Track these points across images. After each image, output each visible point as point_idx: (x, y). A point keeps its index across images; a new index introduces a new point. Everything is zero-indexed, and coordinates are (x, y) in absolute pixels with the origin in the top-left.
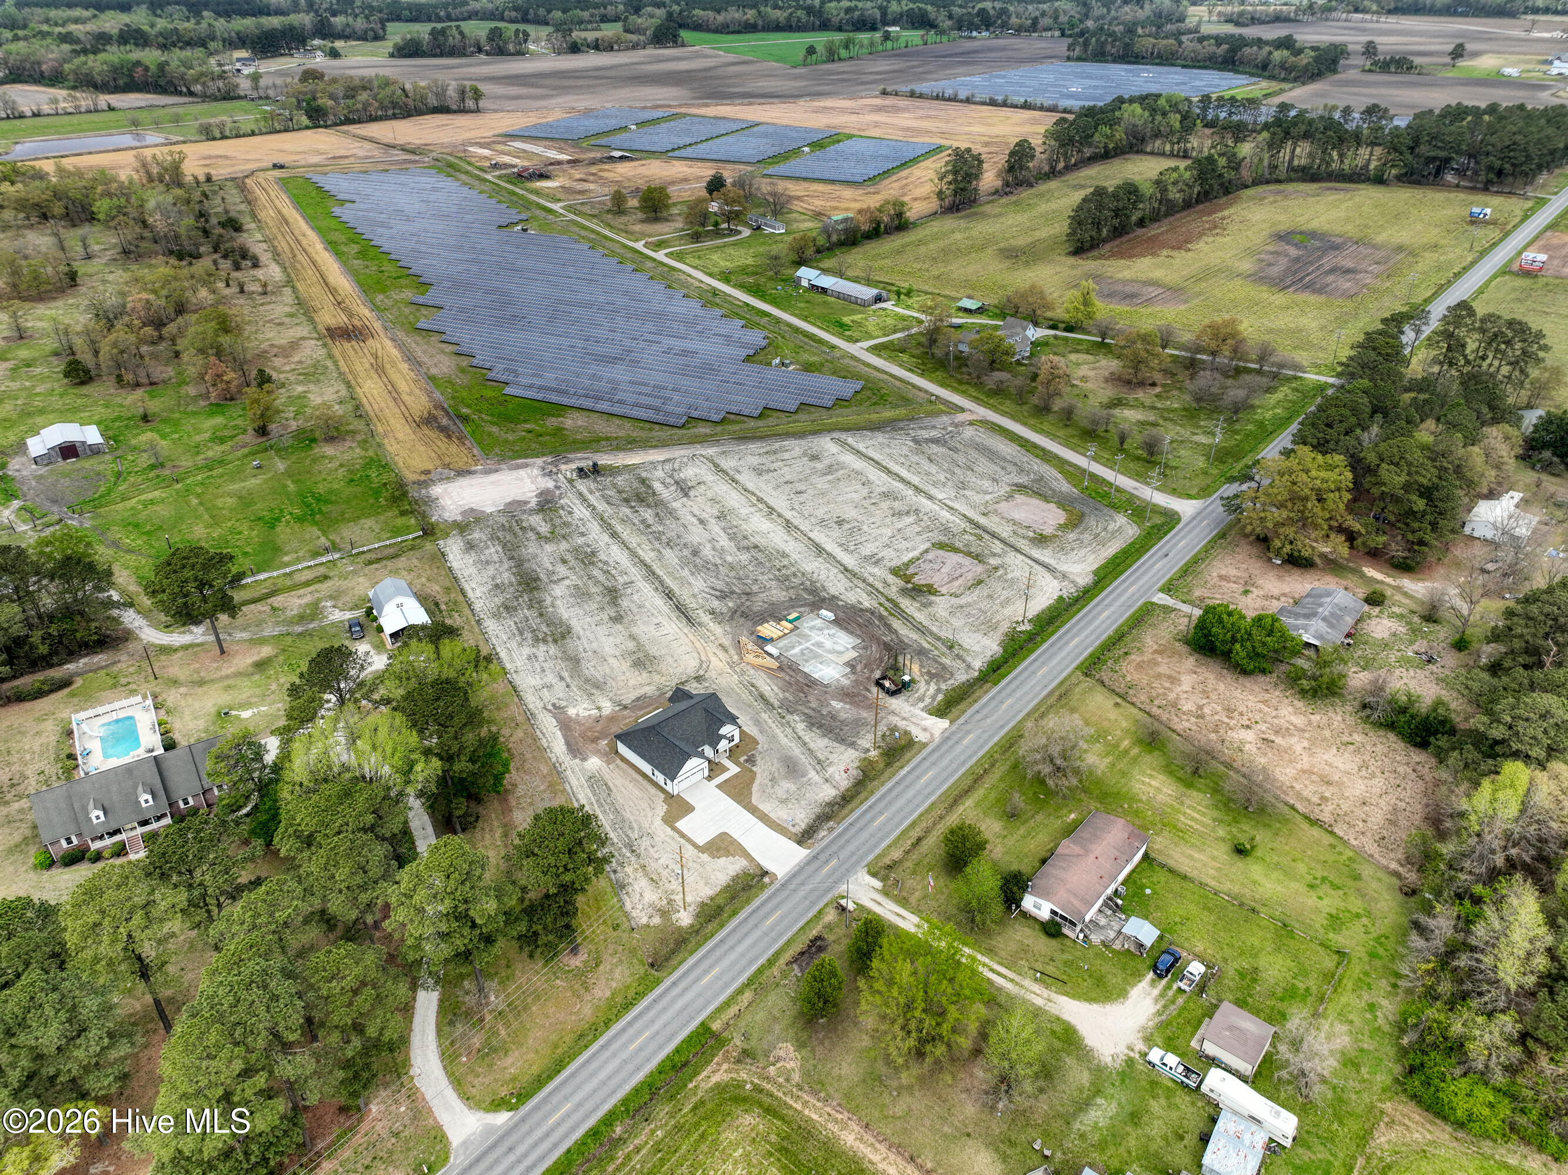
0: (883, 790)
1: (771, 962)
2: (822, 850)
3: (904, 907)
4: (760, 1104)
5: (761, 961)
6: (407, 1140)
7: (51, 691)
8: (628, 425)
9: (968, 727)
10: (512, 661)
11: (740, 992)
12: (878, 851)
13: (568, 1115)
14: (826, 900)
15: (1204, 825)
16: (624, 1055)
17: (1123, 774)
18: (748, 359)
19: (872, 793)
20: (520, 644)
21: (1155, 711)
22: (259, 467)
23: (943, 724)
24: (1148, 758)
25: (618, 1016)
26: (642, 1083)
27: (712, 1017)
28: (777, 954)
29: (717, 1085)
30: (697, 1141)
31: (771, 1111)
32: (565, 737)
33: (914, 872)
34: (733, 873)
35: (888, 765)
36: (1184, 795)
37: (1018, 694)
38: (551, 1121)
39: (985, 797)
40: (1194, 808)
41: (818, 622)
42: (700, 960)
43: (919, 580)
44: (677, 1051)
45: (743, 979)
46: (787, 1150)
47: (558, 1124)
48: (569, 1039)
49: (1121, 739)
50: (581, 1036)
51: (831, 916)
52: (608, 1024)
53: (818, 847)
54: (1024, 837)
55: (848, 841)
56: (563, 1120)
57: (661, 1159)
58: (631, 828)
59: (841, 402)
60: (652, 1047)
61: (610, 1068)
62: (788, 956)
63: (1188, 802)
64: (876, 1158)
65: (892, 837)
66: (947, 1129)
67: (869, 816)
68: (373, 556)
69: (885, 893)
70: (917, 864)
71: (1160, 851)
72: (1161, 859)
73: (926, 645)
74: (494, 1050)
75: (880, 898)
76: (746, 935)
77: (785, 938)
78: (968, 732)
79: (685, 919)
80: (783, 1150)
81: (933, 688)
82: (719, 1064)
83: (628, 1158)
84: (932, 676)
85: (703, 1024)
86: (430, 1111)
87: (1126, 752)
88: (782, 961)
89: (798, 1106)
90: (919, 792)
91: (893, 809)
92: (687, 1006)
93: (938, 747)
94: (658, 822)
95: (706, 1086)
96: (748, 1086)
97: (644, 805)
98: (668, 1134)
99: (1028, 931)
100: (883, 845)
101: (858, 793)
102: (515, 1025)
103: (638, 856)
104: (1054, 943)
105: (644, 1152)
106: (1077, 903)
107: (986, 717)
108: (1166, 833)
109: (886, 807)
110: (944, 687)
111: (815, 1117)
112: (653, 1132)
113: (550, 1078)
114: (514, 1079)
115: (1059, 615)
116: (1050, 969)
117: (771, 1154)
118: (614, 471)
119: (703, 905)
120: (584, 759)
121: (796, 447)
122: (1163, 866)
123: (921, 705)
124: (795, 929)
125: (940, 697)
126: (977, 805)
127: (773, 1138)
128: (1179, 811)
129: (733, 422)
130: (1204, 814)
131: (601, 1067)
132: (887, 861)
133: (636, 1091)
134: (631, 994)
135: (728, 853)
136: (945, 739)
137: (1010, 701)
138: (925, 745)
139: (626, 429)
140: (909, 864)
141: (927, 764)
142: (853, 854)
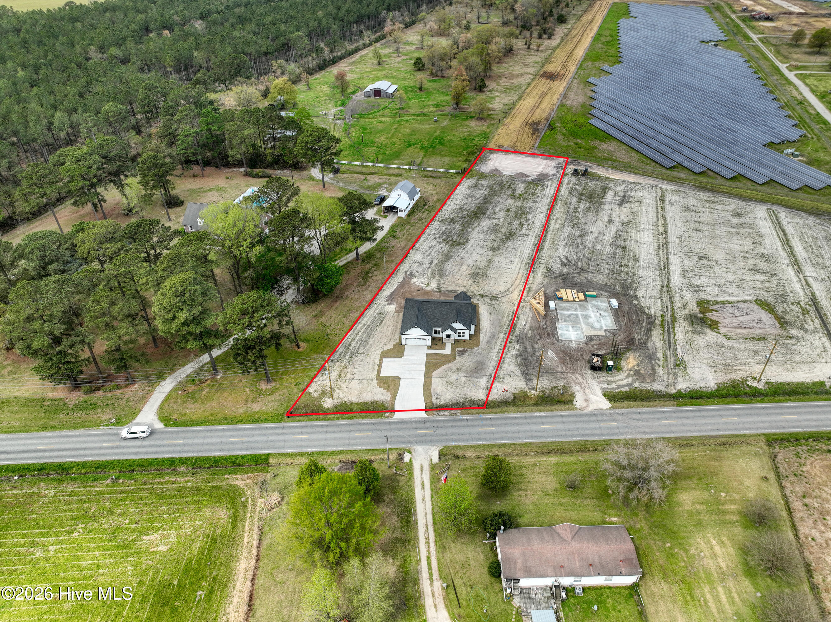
0: (512, 415)
1: (333, 453)
2: (433, 421)
3: (432, 483)
4: (236, 511)
5: (330, 449)
6: (129, 406)
7: (261, 177)
8: (637, 156)
9: (619, 417)
10: (422, 245)
11: (302, 454)
12: (461, 444)
13: (175, 445)
14: (399, 446)
15: (721, 610)
16: (224, 440)
17: (699, 524)
18: (770, 145)
19: (504, 412)
20: (435, 239)
21: (797, 505)
22: (436, 121)
23: (605, 404)
24: (738, 531)
25: (246, 422)
26: (215, 457)
27: (275, 455)
28: (341, 452)
29: (235, 486)
30: (195, 501)
31: (235, 519)
32: (396, 289)
33: (464, 470)
34: (376, 399)
35: (536, 404)
36: (735, 576)
37: (685, 421)
38: (168, 442)
39: (570, 464)
40: (728, 591)
41: (604, 305)
42: (308, 426)
43: (711, 316)
44: (243, 457)
45: (310, 450)
46: (216, 541)
47: (168, 445)
48: (220, 416)
49: (732, 502)
50: (225, 419)
51: (393, 456)
52: (239, 422)
53: (434, 418)
54: (561, 504)
55: (453, 427)
56: (172, 445)
57: (175, 495)
58: (365, 347)
59: (806, 188)
60: (238, 446)
61: (214, 440)
62: (346, 457)
63: (730, 583)
64: (239, 586)
65: (480, 443)
66: (285, 611)
67: (484, 422)
68: (430, 174)
69: (433, 467)
70: (472, 468)
71: (652, 595)
72: (645, 599)
73: (660, 354)
74: (193, 398)
75: (426, 467)
76: (341, 431)
77: (354, 448)
78: (615, 420)
79: (328, 403)
80: (214, 540)
81: (630, 380)
82: (248, 478)
83: (166, 483)
84: (637, 373)
85: (268, 455)
86: (146, 403)
87: (725, 512)
88: (339, 457)
89: (247, 528)
90: (531, 431)
91: (503, 429)
92: (274, 441)
93: (581, 415)
94: (379, 352)
95: (231, 482)
96: (243, 499)
97: (384, 340)
98: (191, 488)
99: (482, 557)
100: (469, 443)
101: (498, 407)
102: (212, 394)
103: (350, 361)
104: (488, 578)
105: (174, 486)
106: (519, 566)
107: (642, 420)
108: (675, 588)
109: (499, 425)
110: (636, 385)
111: (246, 540)
112: (189, 481)
113: (192, 425)
114: (184, 415)
115: (804, 394)
116: (463, 591)
117: (208, 537)
118: (596, 177)
119: (345, 403)
120: (389, 304)
121: (733, 204)
122: (639, 604)
123: (605, 386)
124: (365, 448)
125: (626, 389)
126: (557, 464)
127: (219, 531)
128: (711, 583)
129: (708, 176)
130: (732, 602)
131: (212, 437)
132: (460, 453)
133: (207, 459)
134: (263, 418)
135: (387, 389)
136: (593, 414)
137: (675, 422)
138: (575, 409)
139: (634, 159)
140: (468, 464)
141: (560, 419)
142: (446, 435)
